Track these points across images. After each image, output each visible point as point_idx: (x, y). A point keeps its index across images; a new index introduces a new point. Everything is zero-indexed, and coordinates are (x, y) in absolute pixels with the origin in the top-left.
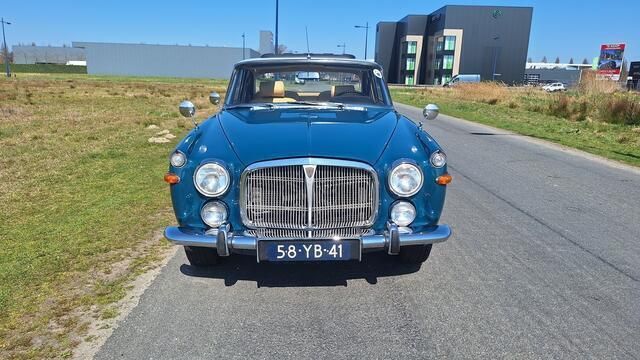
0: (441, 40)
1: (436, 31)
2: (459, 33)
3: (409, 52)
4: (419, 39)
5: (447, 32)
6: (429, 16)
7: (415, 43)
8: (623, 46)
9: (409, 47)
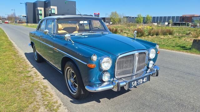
0: (50, 9)
1: (48, 7)
2: (56, 8)
3: (39, 13)
4: (43, 9)
5: (52, 7)
6: (45, 1)
7: (41, 10)
8: (99, 14)
9: (39, 11)
